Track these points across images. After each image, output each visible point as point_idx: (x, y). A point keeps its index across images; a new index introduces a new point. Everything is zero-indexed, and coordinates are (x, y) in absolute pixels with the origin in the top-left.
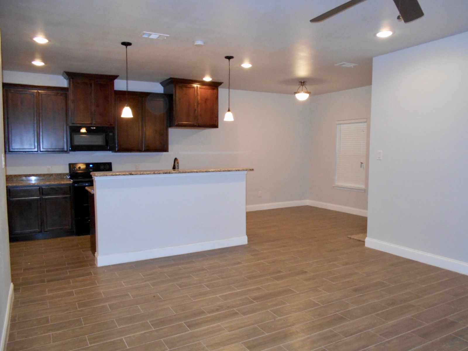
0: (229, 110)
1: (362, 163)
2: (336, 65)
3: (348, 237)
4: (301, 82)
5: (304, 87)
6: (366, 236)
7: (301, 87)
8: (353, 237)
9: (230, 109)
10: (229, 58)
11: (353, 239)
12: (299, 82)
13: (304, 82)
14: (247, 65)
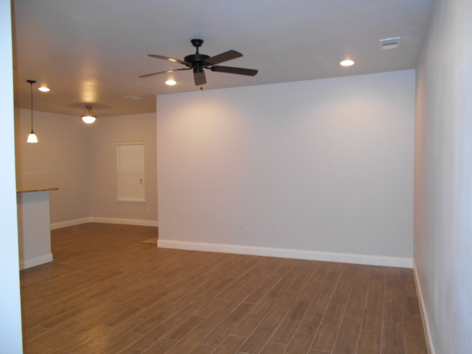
0: (32, 133)
1: (141, 180)
2: (126, 97)
3: (141, 243)
4: (88, 107)
5: (90, 110)
6: (158, 239)
7: (88, 111)
8: (145, 241)
9: (34, 131)
10: (32, 82)
11: (146, 243)
12: (86, 106)
13: (90, 107)
14: (44, 89)
